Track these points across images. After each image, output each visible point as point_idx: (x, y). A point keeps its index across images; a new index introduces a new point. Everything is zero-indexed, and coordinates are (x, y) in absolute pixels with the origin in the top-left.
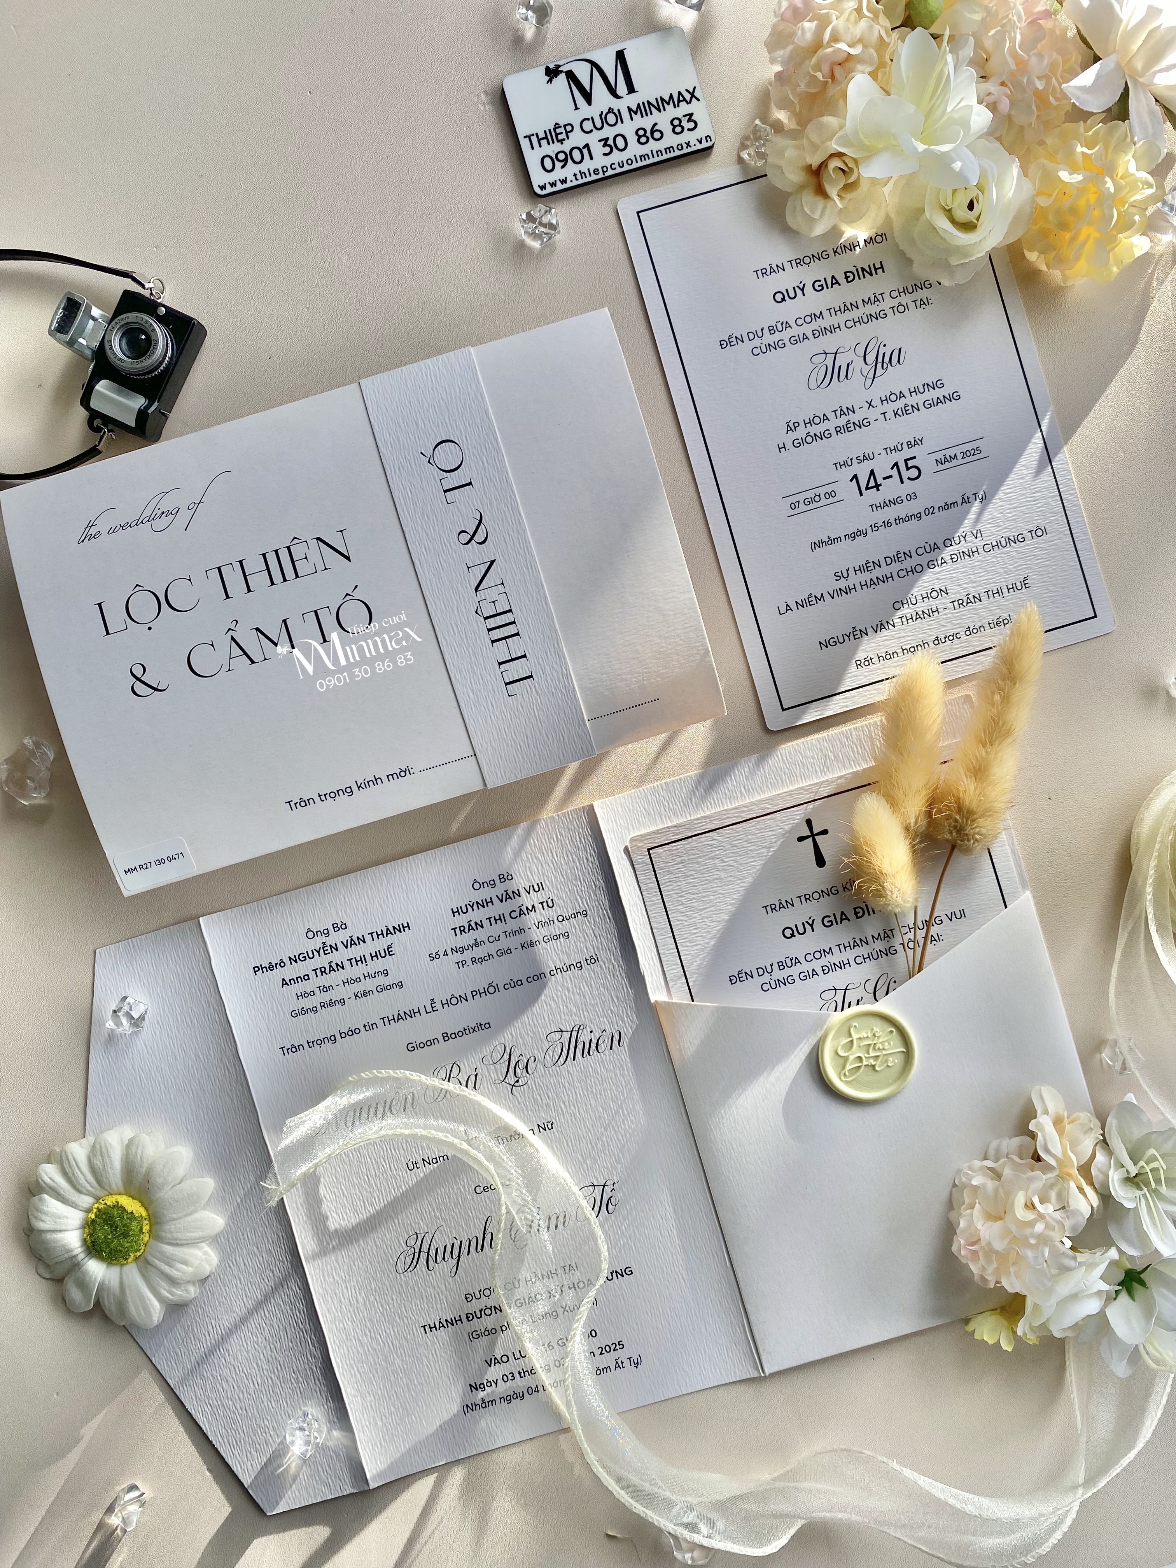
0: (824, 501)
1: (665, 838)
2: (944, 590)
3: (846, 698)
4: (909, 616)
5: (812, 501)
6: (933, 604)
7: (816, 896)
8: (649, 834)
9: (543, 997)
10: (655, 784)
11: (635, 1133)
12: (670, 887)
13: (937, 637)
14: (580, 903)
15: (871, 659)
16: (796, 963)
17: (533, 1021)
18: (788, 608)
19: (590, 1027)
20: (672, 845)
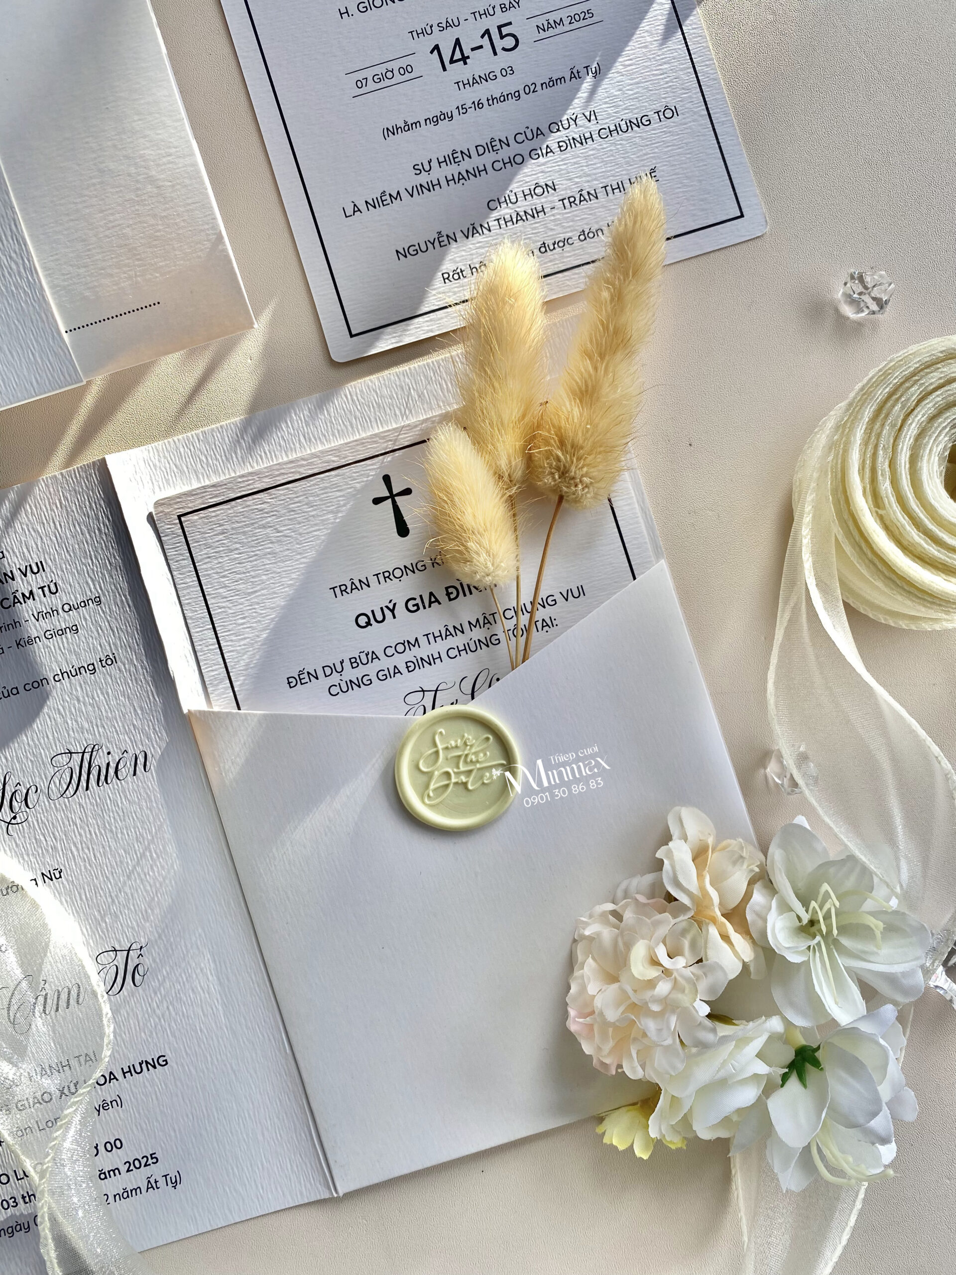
0: (398, 78)
1: (200, 501)
2: (551, 185)
3: (431, 320)
4: (508, 217)
5: (384, 77)
6: (537, 202)
7: (398, 573)
8: (179, 496)
9: (46, 710)
10: (189, 434)
11: (167, 881)
12: (209, 565)
13: (544, 243)
14: (92, 586)
15: (462, 271)
16: (372, 659)
17: (33, 740)
18: (356, 209)
19: (107, 747)
20: (210, 510)
